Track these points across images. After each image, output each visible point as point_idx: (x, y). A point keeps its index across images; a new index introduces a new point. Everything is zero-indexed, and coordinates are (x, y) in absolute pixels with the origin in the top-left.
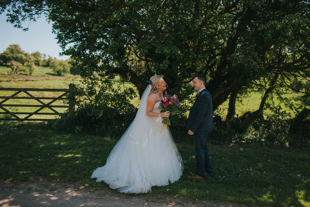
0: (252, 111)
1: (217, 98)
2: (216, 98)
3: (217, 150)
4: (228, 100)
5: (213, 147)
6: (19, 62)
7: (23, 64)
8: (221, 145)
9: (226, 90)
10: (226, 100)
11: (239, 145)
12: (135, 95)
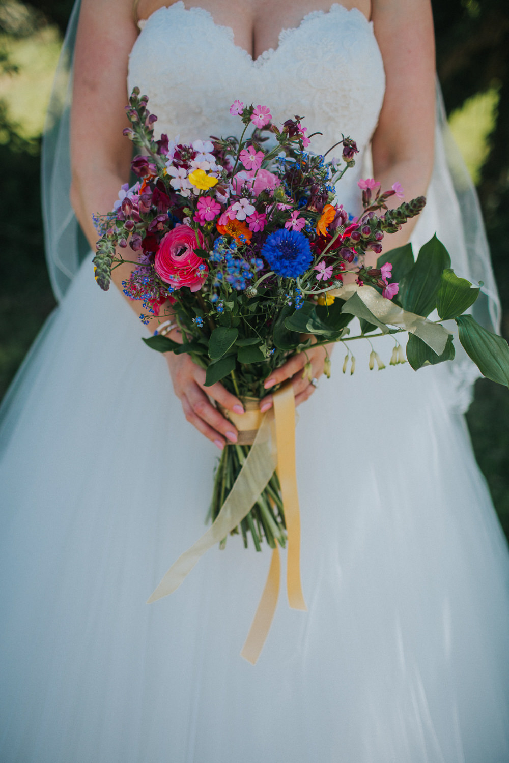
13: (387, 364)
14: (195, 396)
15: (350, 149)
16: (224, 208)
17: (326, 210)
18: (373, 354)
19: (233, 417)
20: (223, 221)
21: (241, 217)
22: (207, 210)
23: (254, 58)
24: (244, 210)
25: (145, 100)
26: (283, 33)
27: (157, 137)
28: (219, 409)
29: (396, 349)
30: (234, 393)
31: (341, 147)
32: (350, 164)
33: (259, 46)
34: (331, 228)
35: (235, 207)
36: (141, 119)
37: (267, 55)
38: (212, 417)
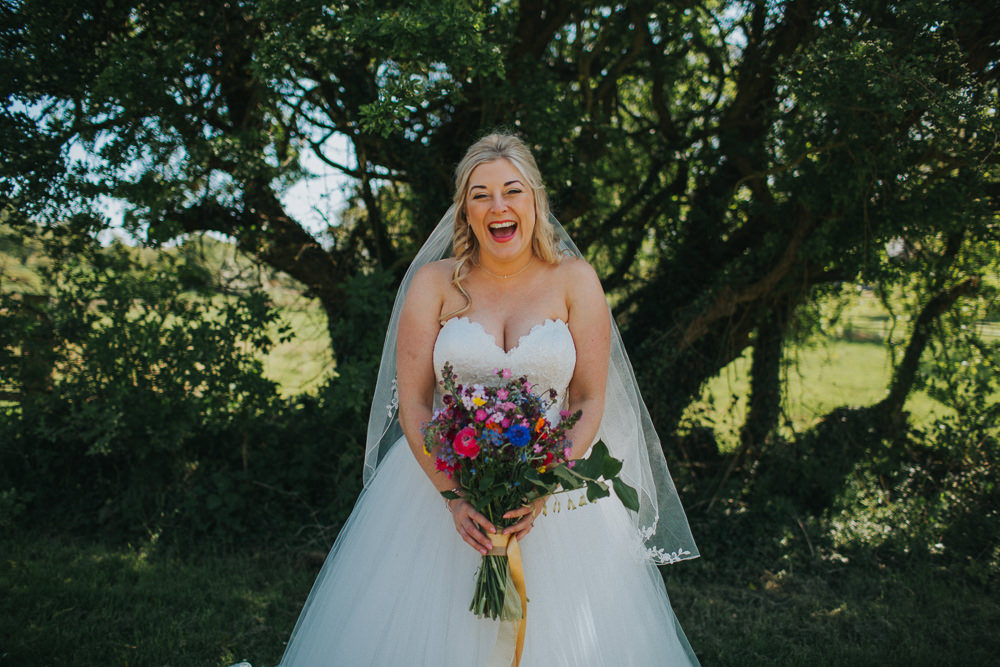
0: (857, 402)
1: (702, 339)
2: (696, 344)
3: (718, 623)
4: (749, 351)
5: (692, 598)
6: (9, 254)
7: (24, 261)
8: (732, 584)
9: (747, 298)
10: (739, 355)
11: (824, 582)
12: (287, 334)
13: (577, 506)
14: (468, 524)
15: (553, 394)
16: (489, 416)
17: (540, 419)
18: (570, 501)
19: (490, 535)
20: (488, 422)
21: (497, 421)
22: (481, 416)
23: (506, 352)
24: (499, 418)
25: (451, 367)
26: (521, 339)
27: (456, 386)
28: (482, 530)
29: (582, 497)
30: (490, 520)
31: (549, 393)
32: (555, 401)
33: (508, 347)
34: (542, 429)
35: (494, 416)
36: (449, 377)
37: (513, 351)
38: (478, 535)
